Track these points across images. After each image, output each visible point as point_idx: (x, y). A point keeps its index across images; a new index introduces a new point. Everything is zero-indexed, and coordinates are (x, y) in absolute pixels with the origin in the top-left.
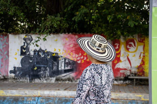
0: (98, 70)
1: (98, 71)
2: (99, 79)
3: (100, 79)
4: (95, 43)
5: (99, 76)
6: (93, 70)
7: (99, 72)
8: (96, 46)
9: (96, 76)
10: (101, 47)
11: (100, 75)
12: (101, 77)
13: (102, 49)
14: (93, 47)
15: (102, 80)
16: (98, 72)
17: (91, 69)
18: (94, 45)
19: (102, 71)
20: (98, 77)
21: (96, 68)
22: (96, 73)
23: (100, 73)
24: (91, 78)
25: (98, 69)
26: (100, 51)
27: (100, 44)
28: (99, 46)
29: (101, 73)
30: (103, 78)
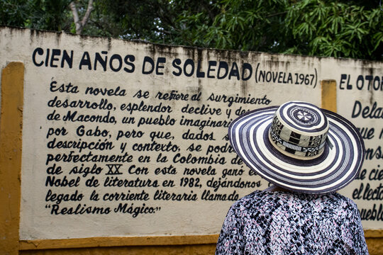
0: (258, 208)
1: (259, 212)
2: (261, 238)
3: (264, 236)
4: (280, 131)
5: (260, 229)
6: (242, 208)
7: (260, 215)
8: (282, 141)
9: (249, 227)
10: (298, 142)
11: (261, 225)
12: (267, 233)
13: (302, 150)
14: (276, 143)
15: (268, 241)
16: (257, 215)
17: (239, 206)
18: (279, 137)
19: (271, 213)
20: (256, 231)
21: (254, 203)
22: (252, 217)
23: (263, 217)
24: (235, 232)
25: (258, 205)
26: (299, 156)
27: (293, 134)
28: (291, 139)
29: (268, 220)
30: (272, 234)
